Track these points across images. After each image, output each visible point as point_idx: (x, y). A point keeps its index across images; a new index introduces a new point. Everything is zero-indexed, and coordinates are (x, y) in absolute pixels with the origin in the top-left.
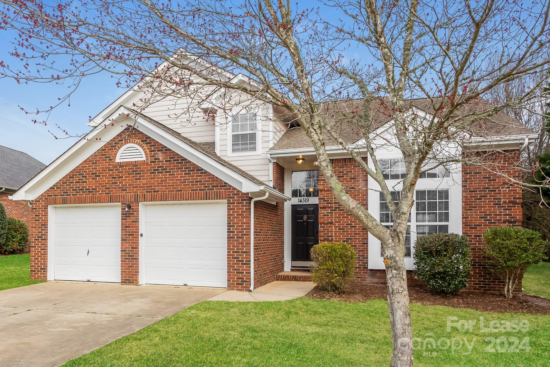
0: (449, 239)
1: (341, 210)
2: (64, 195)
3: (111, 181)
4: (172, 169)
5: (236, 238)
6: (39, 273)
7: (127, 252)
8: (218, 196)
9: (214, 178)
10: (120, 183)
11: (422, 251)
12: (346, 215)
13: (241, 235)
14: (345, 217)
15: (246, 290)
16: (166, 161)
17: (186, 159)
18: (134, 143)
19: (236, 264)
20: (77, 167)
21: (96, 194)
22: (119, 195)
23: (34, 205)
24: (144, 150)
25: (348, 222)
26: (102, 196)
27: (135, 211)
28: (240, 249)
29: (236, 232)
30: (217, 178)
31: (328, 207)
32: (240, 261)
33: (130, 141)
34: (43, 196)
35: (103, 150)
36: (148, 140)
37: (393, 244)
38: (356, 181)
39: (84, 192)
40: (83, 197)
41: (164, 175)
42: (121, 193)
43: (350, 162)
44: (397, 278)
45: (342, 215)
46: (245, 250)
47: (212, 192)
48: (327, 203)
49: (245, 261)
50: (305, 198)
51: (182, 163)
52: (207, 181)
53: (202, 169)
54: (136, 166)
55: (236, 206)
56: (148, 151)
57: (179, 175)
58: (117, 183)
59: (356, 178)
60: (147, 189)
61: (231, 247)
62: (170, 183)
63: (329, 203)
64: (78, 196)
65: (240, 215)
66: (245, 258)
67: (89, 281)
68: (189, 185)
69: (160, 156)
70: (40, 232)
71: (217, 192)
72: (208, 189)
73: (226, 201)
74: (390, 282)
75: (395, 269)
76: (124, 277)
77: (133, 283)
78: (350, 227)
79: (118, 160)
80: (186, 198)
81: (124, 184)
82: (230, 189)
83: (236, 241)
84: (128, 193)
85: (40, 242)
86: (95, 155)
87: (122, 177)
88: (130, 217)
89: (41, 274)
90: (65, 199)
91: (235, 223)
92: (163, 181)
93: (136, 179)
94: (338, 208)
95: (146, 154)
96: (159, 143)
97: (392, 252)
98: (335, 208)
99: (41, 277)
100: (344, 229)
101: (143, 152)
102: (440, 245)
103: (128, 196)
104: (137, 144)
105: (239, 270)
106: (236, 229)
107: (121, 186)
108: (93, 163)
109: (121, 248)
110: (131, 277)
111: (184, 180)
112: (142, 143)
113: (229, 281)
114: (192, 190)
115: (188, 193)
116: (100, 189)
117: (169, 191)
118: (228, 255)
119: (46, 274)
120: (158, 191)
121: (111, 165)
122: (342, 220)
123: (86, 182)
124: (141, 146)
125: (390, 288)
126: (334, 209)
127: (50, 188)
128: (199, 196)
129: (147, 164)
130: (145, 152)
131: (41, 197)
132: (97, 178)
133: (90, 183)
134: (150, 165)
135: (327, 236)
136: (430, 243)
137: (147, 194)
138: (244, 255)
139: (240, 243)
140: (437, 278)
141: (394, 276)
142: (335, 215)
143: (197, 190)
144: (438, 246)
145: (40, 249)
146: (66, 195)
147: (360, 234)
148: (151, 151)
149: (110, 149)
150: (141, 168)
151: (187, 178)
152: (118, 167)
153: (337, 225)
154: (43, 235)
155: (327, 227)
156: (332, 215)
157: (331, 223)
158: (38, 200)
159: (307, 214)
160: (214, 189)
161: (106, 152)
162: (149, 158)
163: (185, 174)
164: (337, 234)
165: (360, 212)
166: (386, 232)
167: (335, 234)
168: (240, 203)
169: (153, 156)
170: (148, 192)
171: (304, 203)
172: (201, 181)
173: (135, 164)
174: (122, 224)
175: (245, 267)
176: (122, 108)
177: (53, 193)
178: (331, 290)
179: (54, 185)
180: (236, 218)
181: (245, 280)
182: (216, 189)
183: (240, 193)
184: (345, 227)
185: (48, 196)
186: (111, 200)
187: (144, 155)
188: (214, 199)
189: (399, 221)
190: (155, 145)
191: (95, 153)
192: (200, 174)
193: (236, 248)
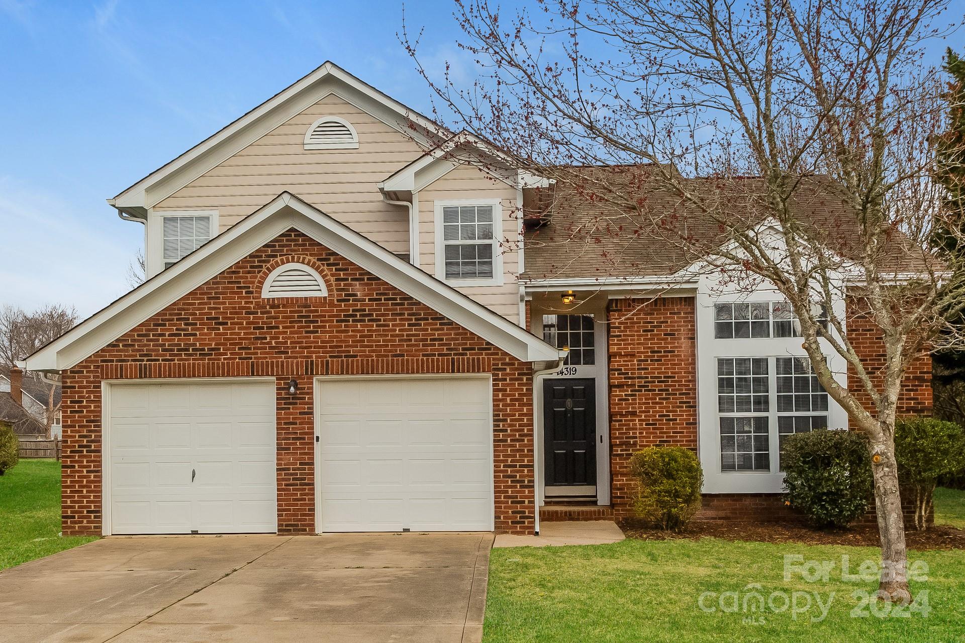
0: (841, 438)
1: (650, 390)
2: (143, 360)
3: (252, 333)
4: (383, 315)
5: (509, 441)
6: (85, 521)
7: (291, 472)
8: (476, 367)
9: (466, 334)
10: (272, 338)
11: (801, 459)
12: (660, 399)
13: (520, 435)
14: (657, 403)
15: (529, 533)
16: (370, 300)
17: (411, 298)
18: (303, 263)
19: (511, 487)
20: (174, 304)
21: (220, 359)
22: (272, 363)
23: (68, 381)
24: (324, 277)
25: (662, 412)
26: (233, 363)
27: (307, 394)
28: (518, 461)
29: (509, 431)
30: (472, 333)
31: (628, 386)
32: (518, 481)
33: (293, 258)
34: (92, 362)
35: (234, 272)
36: (332, 258)
37: (885, 439)
38: (675, 339)
39: (191, 355)
40: (189, 364)
41: (367, 326)
42: (276, 358)
43: (664, 305)
44: (890, 477)
45: (651, 399)
46: (526, 461)
47: (463, 359)
48: (625, 378)
49: (526, 482)
50: (569, 366)
51: (403, 304)
52: (453, 339)
53: (443, 318)
54: (306, 306)
55: (508, 385)
56: (333, 279)
57: (397, 327)
58: (266, 338)
59: (674, 335)
60: (331, 352)
61: (501, 458)
62: (379, 341)
63: (630, 378)
64: (176, 362)
65: (516, 400)
66: (527, 475)
67: (195, 533)
68: (418, 345)
69: (359, 290)
70: (85, 436)
71: (473, 359)
72: (455, 354)
73: (490, 375)
74: (881, 481)
75: (887, 467)
76: (284, 520)
77: (305, 530)
78: (666, 420)
79: (266, 294)
80: (413, 369)
81: (281, 340)
82: (497, 354)
83: (511, 446)
84: (290, 357)
85: (85, 456)
86: (215, 281)
87: (278, 328)
88: (296, 404)
89: (88, 522)
90: (145, 368)
91: (509, 415)
92: (365, 336)
93: (307, 332)
94: (644, 386)
95: (329, 286)
96: (354, 264)
97: (883, 447)
98: (639, 386)
99: (90, 528)
100: (655, 424)
101: (321, 281)
102: (830, 448)
103: (292, 365)
104: (308, 264)
105: (516, 497)
106: (510, 425)
107: (274, 344)
108: (209, 298)
109: (278, 464)
110: (300, 520)
111: (407, 335)
112: (319, 263)
113: (497, 517)
114: (423, 355)
115: (418, 360)
116: (228, 349)
117: (376, 356)
118: (495, 472)
119: (101, 522)
120: (356, 356)
121: (252, 303)
122: (651, 407)
123: (195, 335)
124: (317, 269)
125: (881, 488)
126: (637, 388)
127: (109, 345)
128: (438, 365)
129: (331, 304)
130: (326, 281)
131: (84, 364)
132: (221, 327)
133: (206, 337)
134: (336, 306)
135: (627, 438)
136: (814, 445)
137: (332, 361)
138: (526, 472)
139: (518, 451)
140: (824, 501)
141: (886, 474)
142: (639, 399)
143: (434, 355)
144: (827, 450)
145: (85, 470)
146: (148, 360)
147: (682, 433)
148: (337, 280)
149: (249, 272)
150: (317, 311)
151: (414, 332)
152: (268, 307)
153: (643, 417)
154: (93, 441)
155: (625, 421)
156: (635, 400)
157: (633, 414)
158: (77, 369)
159: (573, 397)
160: (466, 354)
161: (241, 277)
162: (335, 293)
163: (409, 325)
164: (642, 433)
165: (851, 402)
166: (877, 424)
167: (640, 433)
168: (517, 379)
169: (343, 290)
170: (335, 357)
171: (568, 377)
172: (442, 340)
173: (305, 303)
174: (278, 419)
175: (527, 492)
176: (286, 197)
177: (115, 356)
178: (667, 526)
179: (117, 340)
180: (509, 405)
181: (527, 514)
182: (471, 355)
183: (516, 363)
184: (657, 420)
185: (102, 361)
186: (253, 371)
187: (323, 286)
188: (468, 371)
189: (887, 412)
190: (347, 270)
191: (216, 277)
192: (438, 326)
193: (510, 460)
